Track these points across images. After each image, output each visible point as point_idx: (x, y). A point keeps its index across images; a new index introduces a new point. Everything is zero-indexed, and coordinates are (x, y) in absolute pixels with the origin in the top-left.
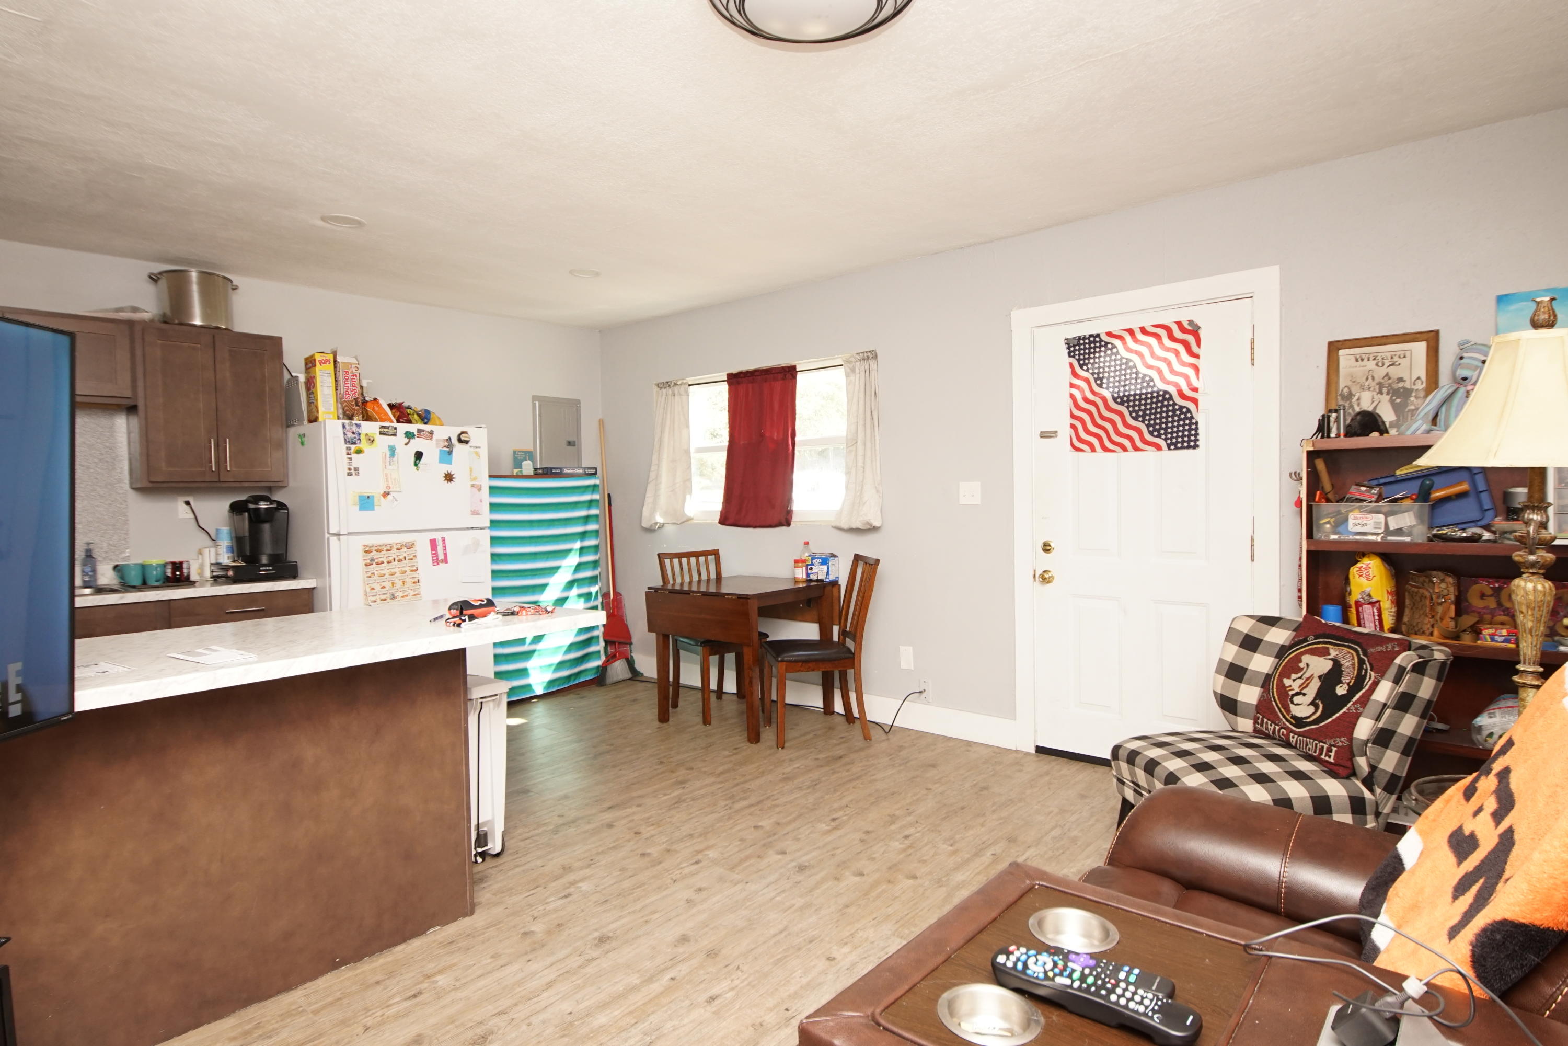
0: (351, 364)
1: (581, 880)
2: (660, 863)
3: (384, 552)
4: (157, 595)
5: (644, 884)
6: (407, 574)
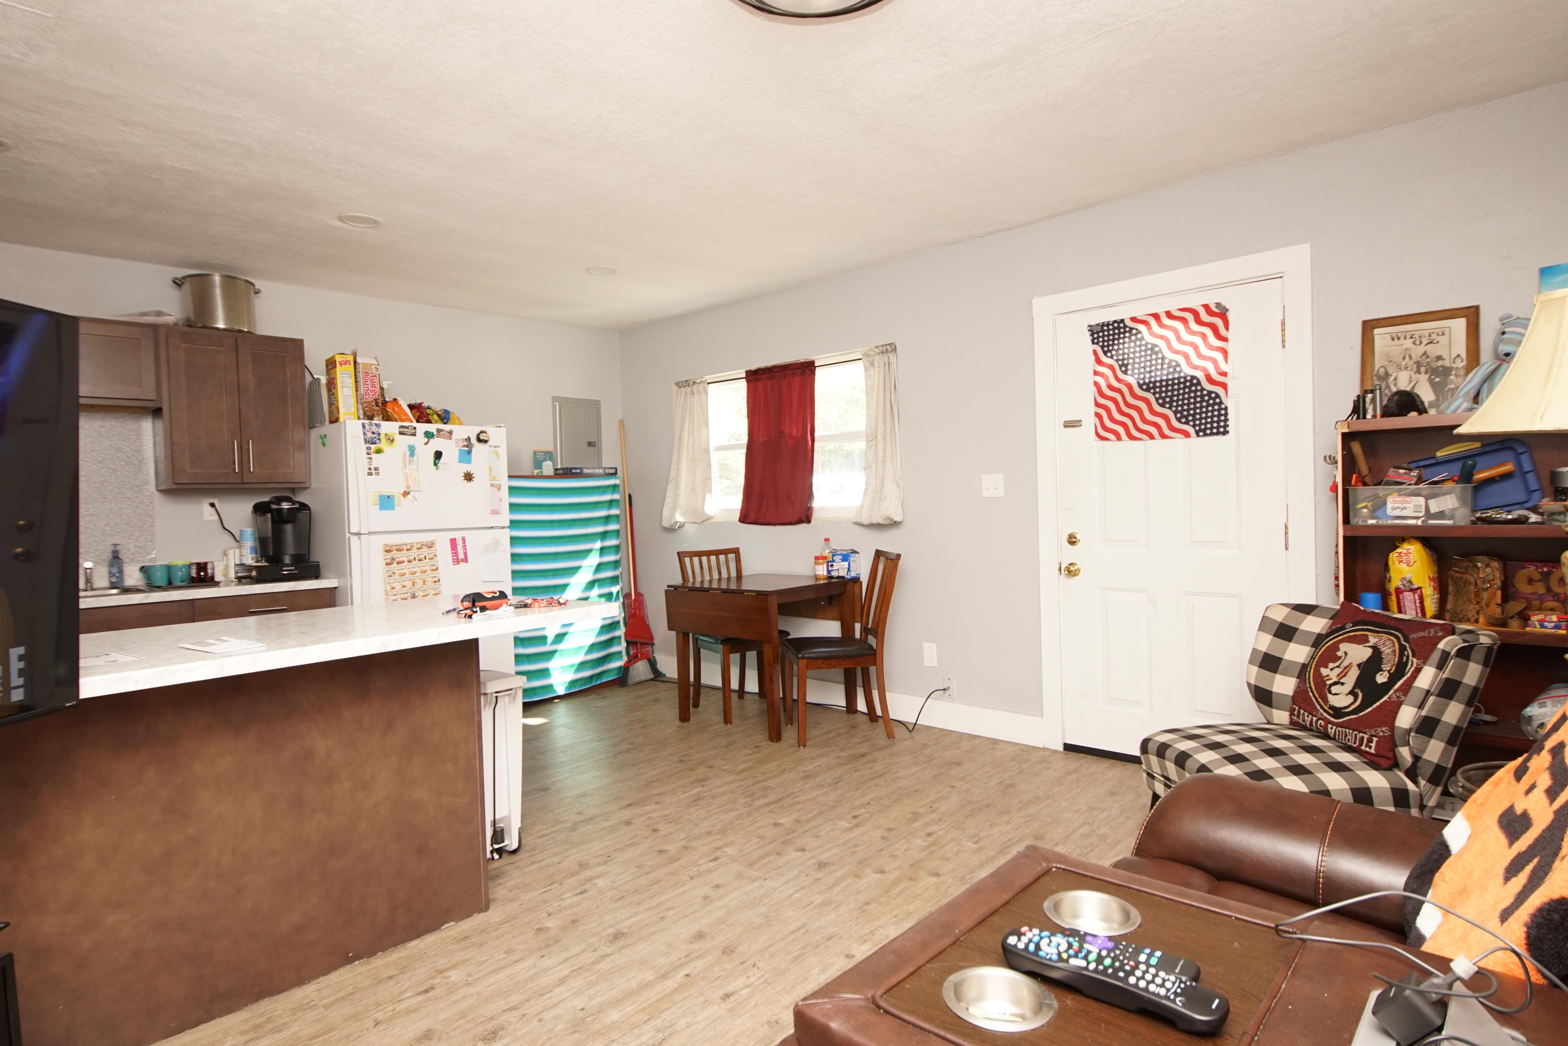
0: (371, 365)
1: (599, 876)
2: (677, 860)
3: (405, 552)
4: (181, 594)
5: (660, 881)
6: (427, 573)
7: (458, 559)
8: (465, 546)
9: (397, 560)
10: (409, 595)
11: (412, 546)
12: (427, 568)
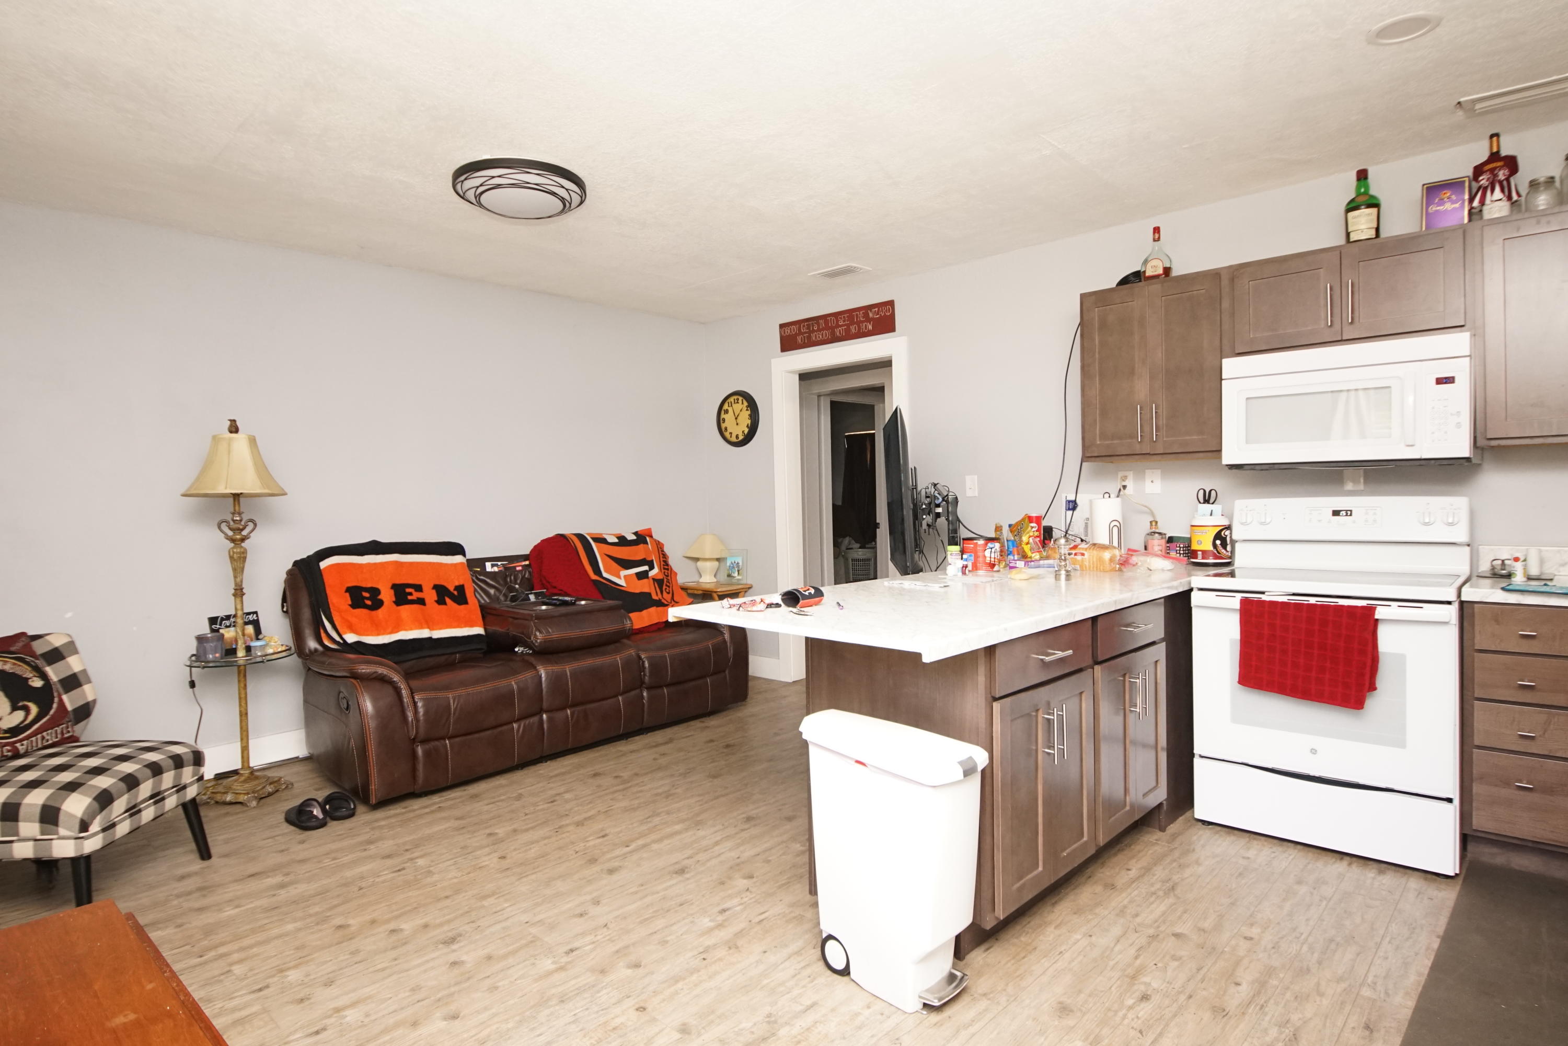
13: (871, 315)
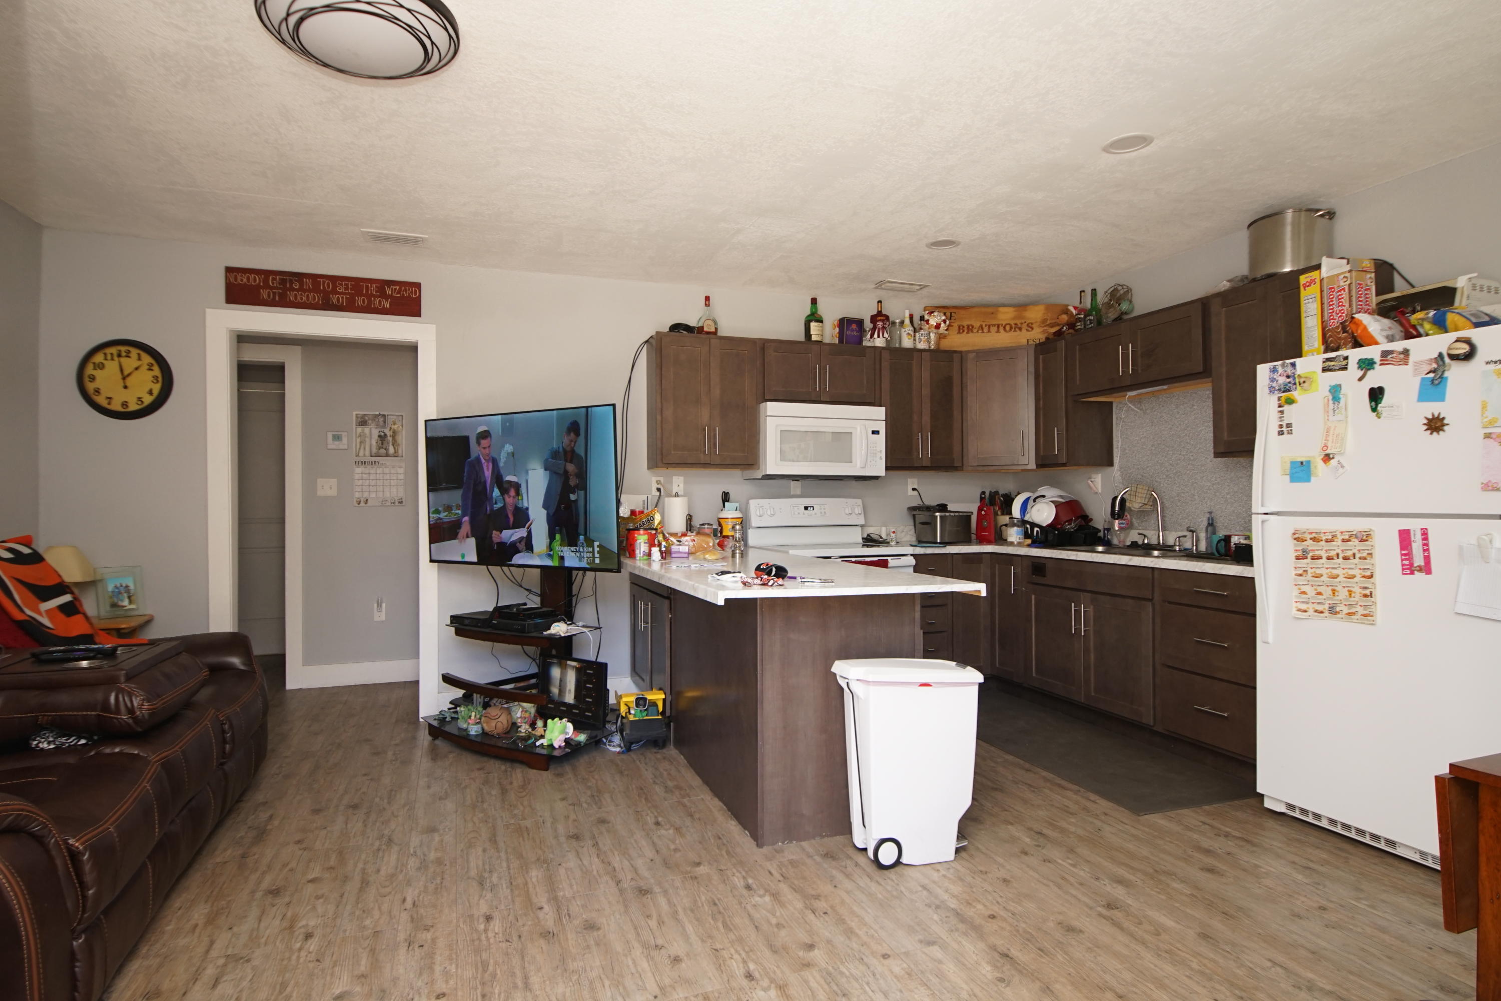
0: (1338, 275)
3: (1323, 543)
6: (1355, 580)
7: (1411, 565)
8: (1427, 545)
9: (1311, 554)
10: (1326, 607)
11: (1334, 536)
12: (1356, 572)
13: (388, 291)
